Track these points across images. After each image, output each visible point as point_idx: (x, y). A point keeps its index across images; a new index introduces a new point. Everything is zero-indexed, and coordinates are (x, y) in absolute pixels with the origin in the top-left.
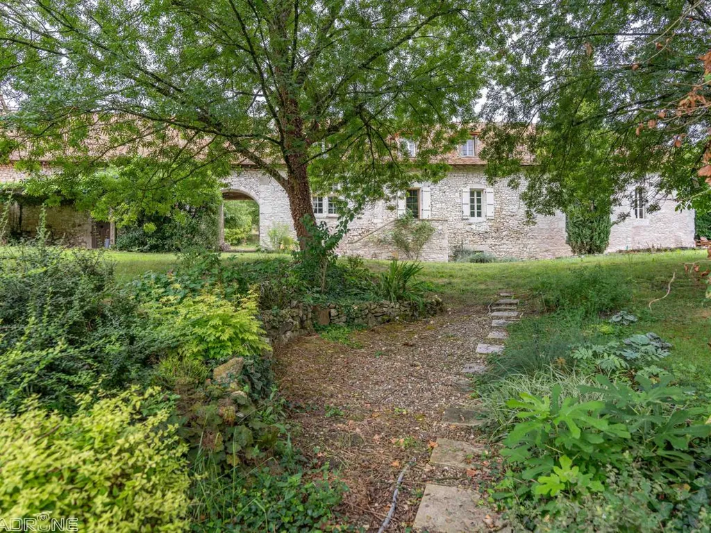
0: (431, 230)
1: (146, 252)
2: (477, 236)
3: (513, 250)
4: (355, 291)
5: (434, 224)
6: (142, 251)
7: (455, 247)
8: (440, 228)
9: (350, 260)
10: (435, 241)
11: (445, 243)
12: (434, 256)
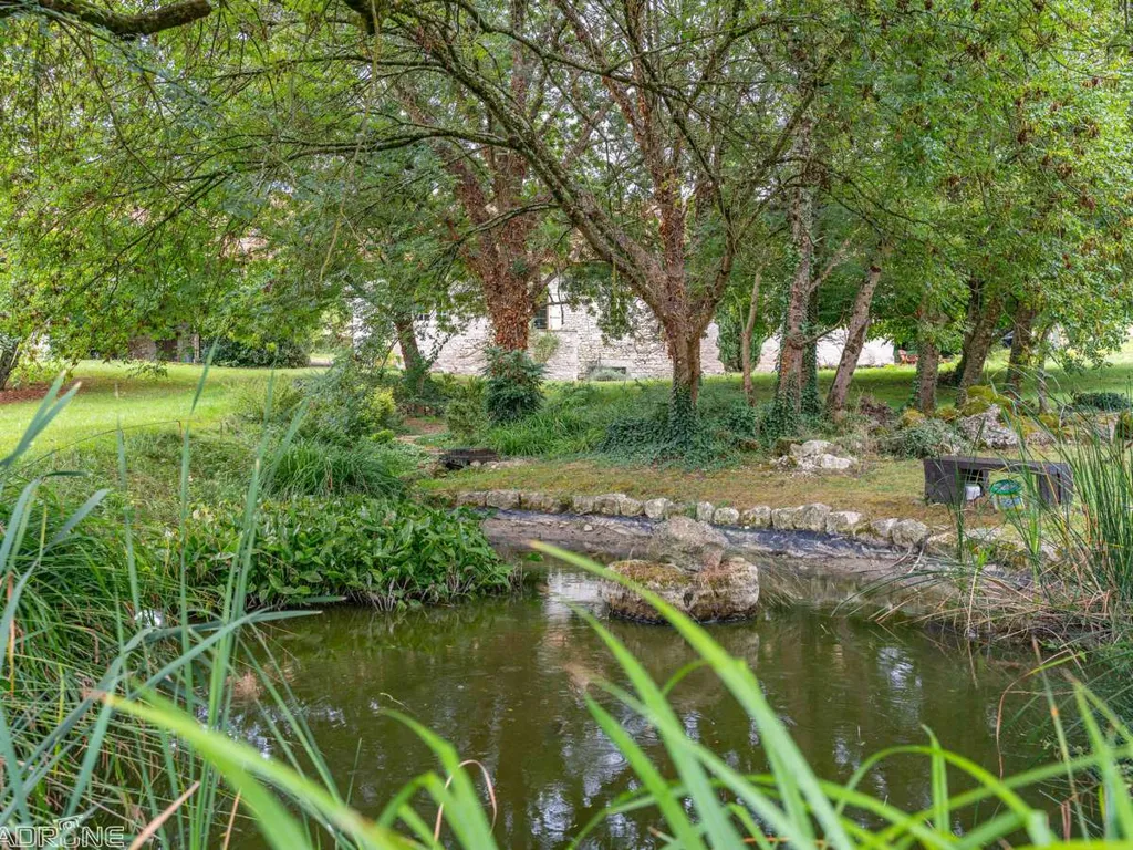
0: (556, 343)
1: (237, 366)
2: (618, 349)
3: (664, 366)
4: (444, 397)
5: (562, 336)
6: (231, 366)
7: (591, 362)
8: (568, 340)
9: (445, 377)
10: (561, 355)
11: (573, 358)
12: (558, 373)
